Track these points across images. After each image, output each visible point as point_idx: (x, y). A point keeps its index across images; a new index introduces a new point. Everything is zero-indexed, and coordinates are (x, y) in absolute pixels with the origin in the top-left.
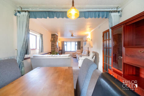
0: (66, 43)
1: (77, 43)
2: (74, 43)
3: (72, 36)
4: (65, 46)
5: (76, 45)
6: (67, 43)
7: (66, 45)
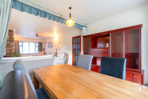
0: (21, 43)
1: (37, 45)
2: (34, 43)
3: (37, 35)
4: (21, 48)
5: (36, 46)
6: (24, 43)
7: (22, 46)
